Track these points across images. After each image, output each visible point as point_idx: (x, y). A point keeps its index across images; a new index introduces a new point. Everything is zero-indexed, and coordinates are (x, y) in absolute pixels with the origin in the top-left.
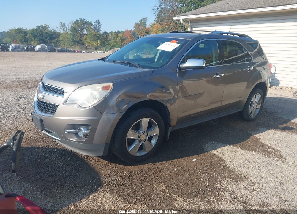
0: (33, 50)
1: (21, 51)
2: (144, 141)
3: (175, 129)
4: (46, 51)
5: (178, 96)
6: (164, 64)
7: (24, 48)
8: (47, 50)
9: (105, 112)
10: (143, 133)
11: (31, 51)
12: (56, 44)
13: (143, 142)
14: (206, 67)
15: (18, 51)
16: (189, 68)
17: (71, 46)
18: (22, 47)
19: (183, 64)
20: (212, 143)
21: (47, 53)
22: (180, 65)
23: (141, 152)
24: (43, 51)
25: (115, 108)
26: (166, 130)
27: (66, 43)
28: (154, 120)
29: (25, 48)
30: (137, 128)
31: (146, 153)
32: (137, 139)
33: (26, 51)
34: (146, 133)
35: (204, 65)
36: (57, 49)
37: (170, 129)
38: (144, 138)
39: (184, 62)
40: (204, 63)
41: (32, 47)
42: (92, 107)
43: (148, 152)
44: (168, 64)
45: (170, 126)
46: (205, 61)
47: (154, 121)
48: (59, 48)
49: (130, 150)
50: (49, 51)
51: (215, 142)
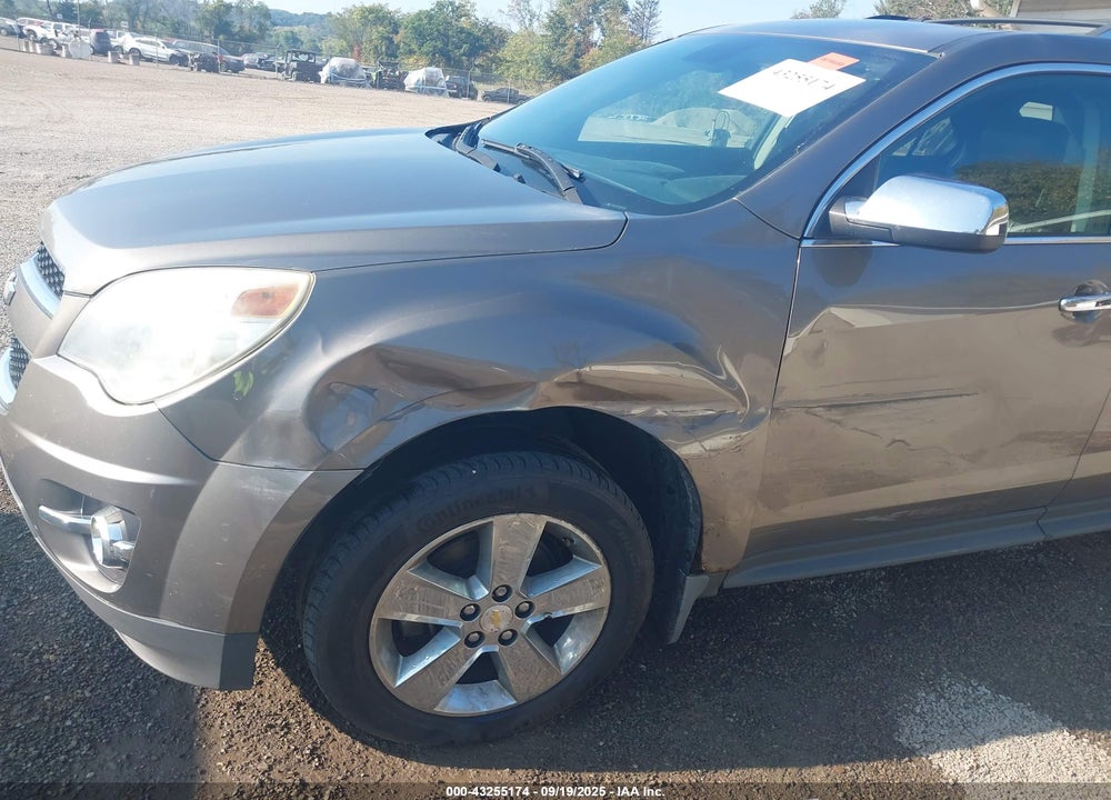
0: (396, 84)
1: (360, 86)
2: (502, 641)
3: (731, 582)
4: (441, 93)
5: (780, 399)
6: (724, 187)
7: (369, 77)
8: (443, 91)
9: (229, 455)
10: (499, 599)
11: (391, 87)
12: (486, 69)
13: (496, 648)
14: (1008, 241)
15: (350, 85)
16: (885, 233)
17: (539, 83)
18: (363, 73)
19: (848, 206)
20: (959, 688)
21: (441, 98)
22: (828, 208)
23: (482, 693)
24: (431, 92)
25: (301, 435)
26: (667, 590)
27: (523, 72)
28: (578, 532)
29: (374, 75)
30: (464, 561)
31: (513, 702)
32: (454, 630)
33: (374, 86)
34: (514, 600)
35: (993, 231)
36: (482, 88)
37: (693, 588)
38: (503, 626)
39: (861, 188)
40: (994, 214)
41: (397, 73)
42: (152, 409)
43: (525, 698)
44: (742, 193)
45: (697, 569)
46: (1003, 204)
47: (584, 537)
48: (492, 88)
49: (399, 683)
50: (451, 95)
51: (983, 689)
